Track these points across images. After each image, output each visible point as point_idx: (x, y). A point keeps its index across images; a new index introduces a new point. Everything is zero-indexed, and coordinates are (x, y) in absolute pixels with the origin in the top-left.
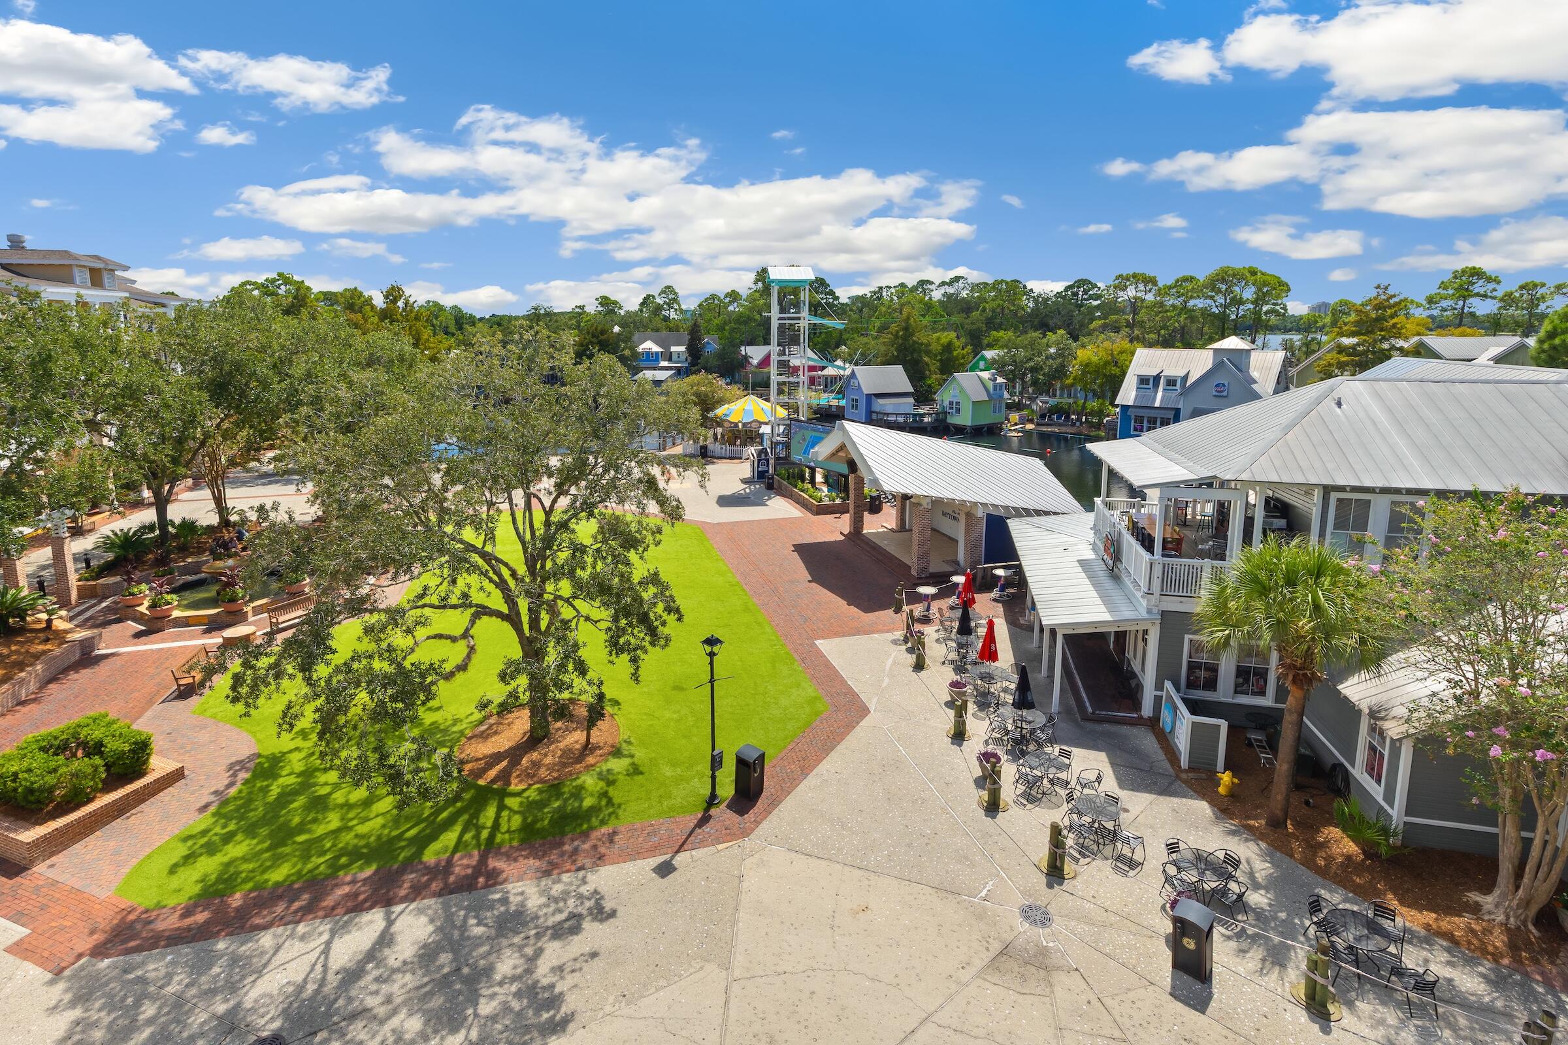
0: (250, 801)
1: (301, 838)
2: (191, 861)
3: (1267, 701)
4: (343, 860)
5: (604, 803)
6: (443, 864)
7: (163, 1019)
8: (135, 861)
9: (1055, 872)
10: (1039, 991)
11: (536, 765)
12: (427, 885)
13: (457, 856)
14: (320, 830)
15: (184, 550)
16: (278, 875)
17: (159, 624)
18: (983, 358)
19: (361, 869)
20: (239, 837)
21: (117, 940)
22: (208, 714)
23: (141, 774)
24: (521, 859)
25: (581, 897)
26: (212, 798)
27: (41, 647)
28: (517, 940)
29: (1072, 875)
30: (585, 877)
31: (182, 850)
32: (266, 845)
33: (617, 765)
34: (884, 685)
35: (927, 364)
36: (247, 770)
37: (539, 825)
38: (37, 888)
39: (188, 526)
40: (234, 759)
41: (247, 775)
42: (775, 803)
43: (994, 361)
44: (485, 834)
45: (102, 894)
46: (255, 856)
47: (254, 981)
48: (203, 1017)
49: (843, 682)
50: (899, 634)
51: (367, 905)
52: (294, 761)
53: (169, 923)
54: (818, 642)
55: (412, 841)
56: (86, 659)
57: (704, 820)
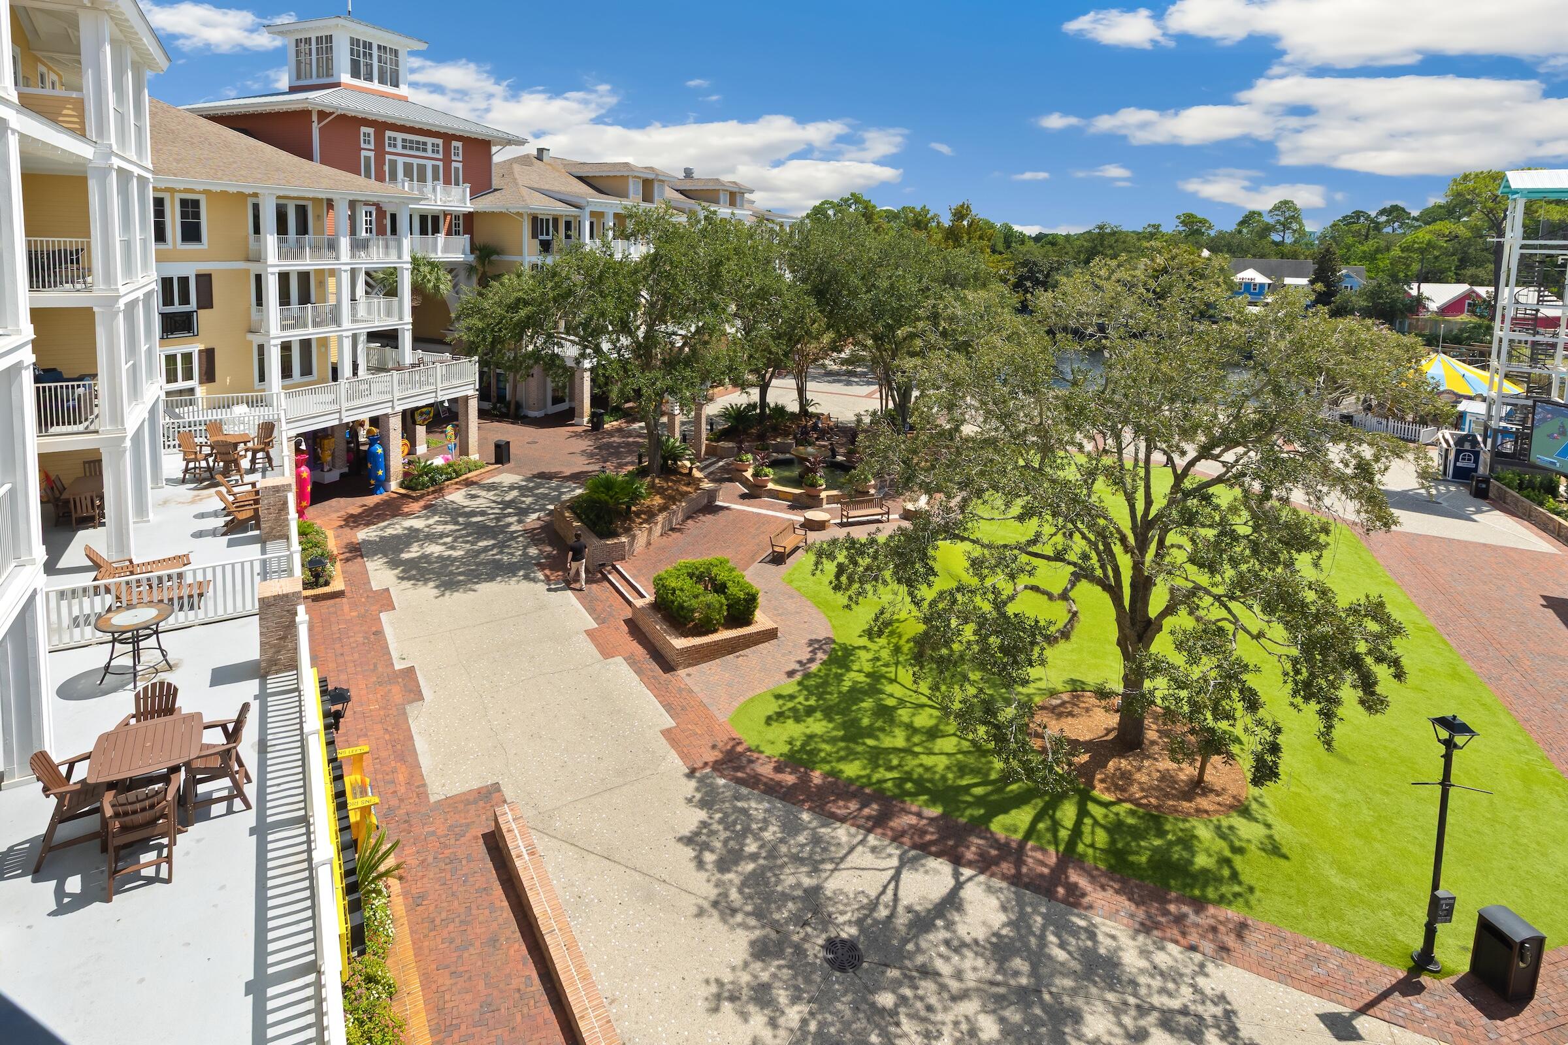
0: (825, 683)
1: (870, 742)
2: (782, 719)
4: (909, 785)
5: (1226, 872)
6: (1014, 845)
7: (762, 861)
8: (742, 699)
11: (1126, 776)
12: (996, 861)
13: (1030, 844)
14: (887, 742)
15: (776, 431)
16: (852, 770)
17: (758, 492)
19: (927, 804)
20: (818, 715)
21: (730, 764)
22: (795, 584)
23: (748, 622)
24: (1110, 892)
25: (1196, 989)
26: (797, 667)
27: (685, 488)
28: (1111, 996)
30: (1202, 966)
31: (773, 707)
32: (841, 733)
33: (1247, 830)
36: (825, 652)
37: (1132, 858)
38: (680, 690)
39: (780, 410)
40: (814, 637)
41: (825, 657)
44: (1064, 834)
45: (722, 718)
46: (833, 741)
47: (833, 871)
48: (791, 880)
51: (933, 849)
52: (863, 659)
53: (766, 770)
55: (980, 801)
56: (710, 507)
57: (1409, 986)
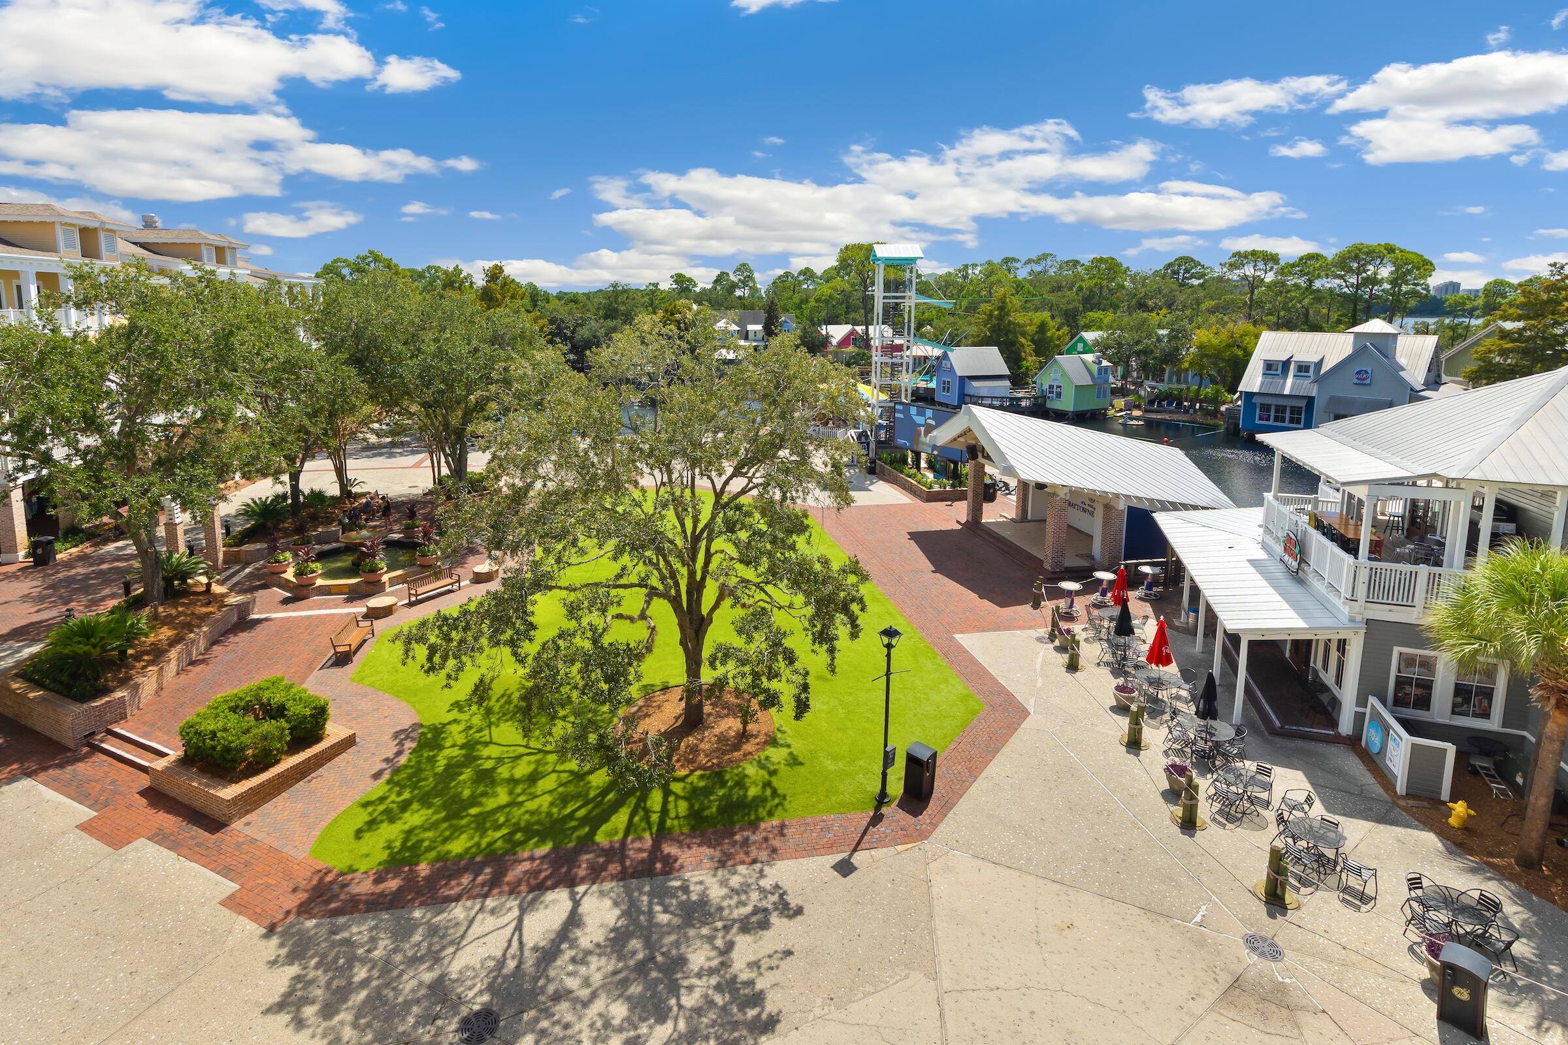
0: (418, 770)
1: (474, 811)
2: (374, 827)
3: (1494, 724)
4: (519, 836)
5: (768, 792)
6: (617, 845)
7: (375, 983)
8: (323, 824)
9: (1275, 900)
10: (1284, 1031)
11: (694, 750)
12: (604, 867)
13: (630, 838)
14: (490, 804)
15: (315, 519)
16: (457, 846)
17: (305, 592)
18: (1082, 340)
19: (537, 845)
20: (415, 806)
21: (319, 900)
22: (367, 682)
23: (318, 739)
24: (695, 847)
25: (762, 890)
26: (384, 765)
27: (204, 610)
28: (705, 931)
29: (1294, 905)
30: (761, 871)
31: (363, 817)
32: (443, 814)
33: (777, 755)
34: (1039, 685)
35: (1023, 345)
36: (413, 739)
37: (706, 813)
38: (238, 845)
39: (317, 497)
40: (398, 729)
41: (414, 745)
42: (947, 806)
43: (1097, 343)
44: (655, 818)
45: (300, 856)
46: (434, 826)
47: (454, 953)
48: (413, 983)
49: (994, 681)
50: (1044, 632)
51: (549, 883)
52: (455, 733)
53: (364, 887)
54: (958, 636)
55: (584, 821)
56: (243, 623)
57: (876, 819)
